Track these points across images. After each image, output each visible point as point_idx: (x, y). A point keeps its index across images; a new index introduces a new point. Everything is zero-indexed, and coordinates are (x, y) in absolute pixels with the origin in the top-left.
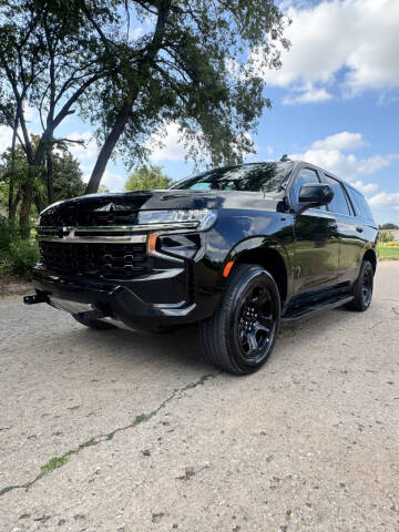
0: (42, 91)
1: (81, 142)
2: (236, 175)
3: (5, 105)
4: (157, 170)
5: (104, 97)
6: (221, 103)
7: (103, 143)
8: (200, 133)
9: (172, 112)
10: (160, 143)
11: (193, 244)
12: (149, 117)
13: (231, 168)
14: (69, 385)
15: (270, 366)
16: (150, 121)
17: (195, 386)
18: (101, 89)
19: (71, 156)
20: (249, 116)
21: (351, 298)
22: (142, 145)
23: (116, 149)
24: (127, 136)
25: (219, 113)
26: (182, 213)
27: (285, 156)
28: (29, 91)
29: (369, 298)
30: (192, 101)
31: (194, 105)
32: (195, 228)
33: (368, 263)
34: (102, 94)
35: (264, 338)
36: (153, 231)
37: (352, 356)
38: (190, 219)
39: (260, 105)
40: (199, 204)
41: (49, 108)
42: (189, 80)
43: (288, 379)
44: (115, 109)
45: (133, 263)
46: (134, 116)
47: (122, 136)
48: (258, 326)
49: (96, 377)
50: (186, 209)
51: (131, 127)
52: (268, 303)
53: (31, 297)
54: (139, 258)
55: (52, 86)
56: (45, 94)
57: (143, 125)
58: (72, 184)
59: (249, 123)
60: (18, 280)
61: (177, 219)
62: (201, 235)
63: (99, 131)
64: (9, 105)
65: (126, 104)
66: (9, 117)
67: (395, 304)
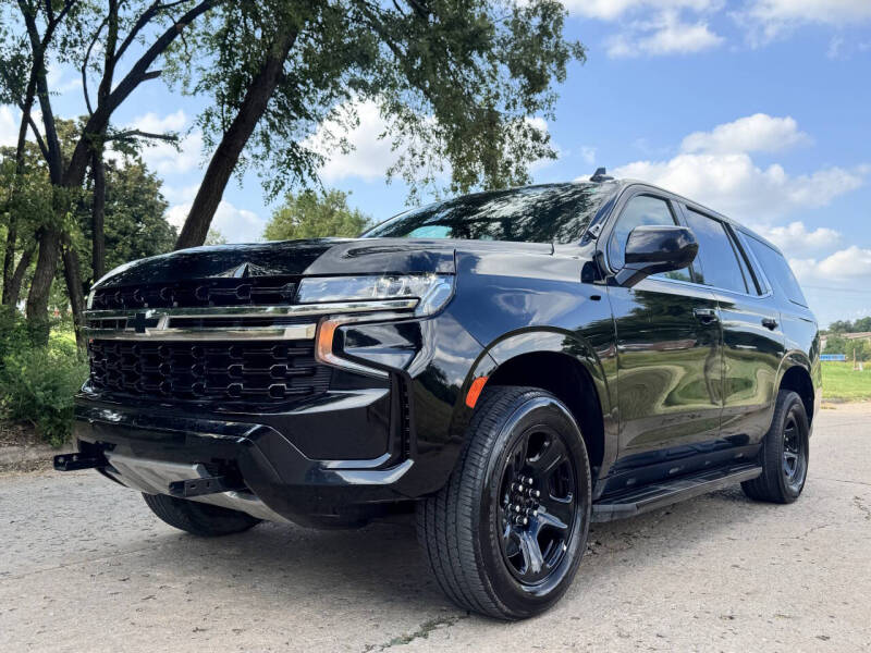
0: (88, 30)
1: (170, 138)
2: (506, 209)
3: (7, 58)
4: (337, 199)
5: (222, 41)
6: (475, 56)
7: (218, 138)
8: (430, 121)
9: (370, 80)
10: (344, 141)
11: (405, 342)
12: (321, 85)
13: (497, 194)
14: (146, 637)
15: (571, 604)
16: (321, 93)
17: (410, 640)
18: (218, 24)
19: (143, 167)
20: (537, 82)
21: (756, 471)
22: (303, 144)
23: (245, 153)
24: (273, 126)
25: (473, 78)
26: (386, 283)
27: (602, 171)
28: (61, 31)
29: (800, 474)
30: (413, 54)
31: (419, 62)
32: (411, 310)
33: (795, 396)
34: (219, 36)
35: (557, 543)
36: (328, 316)
37: (750, 589)
38: (401, 293)
39: (561, 58)
40: (421, 265)
41: (102, 65)
42: (408, 10)
43: (607, 629)
44: (245, 68)
45: (288, 379)
46: (288, 84)
47: (262, 125)
48: (543, 518)
49: (200, 624)
50: (395, 275)
51: (281, 106)
52: (562, 467)
53: (68, 457)
54: (301, 369)
55: (113, 21)
56: (95, 37)
57: (306, 103)
58: (142, 227)
59: (537, 97)
60: (19, 439)
61: (375, 293)
62: (423, 324)
63: (209, 115)
64: (17, 60)
65: (269, 58)
66: (14, 83)
67: (859, 490)
